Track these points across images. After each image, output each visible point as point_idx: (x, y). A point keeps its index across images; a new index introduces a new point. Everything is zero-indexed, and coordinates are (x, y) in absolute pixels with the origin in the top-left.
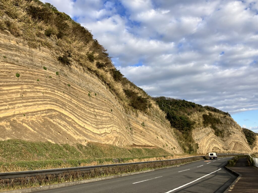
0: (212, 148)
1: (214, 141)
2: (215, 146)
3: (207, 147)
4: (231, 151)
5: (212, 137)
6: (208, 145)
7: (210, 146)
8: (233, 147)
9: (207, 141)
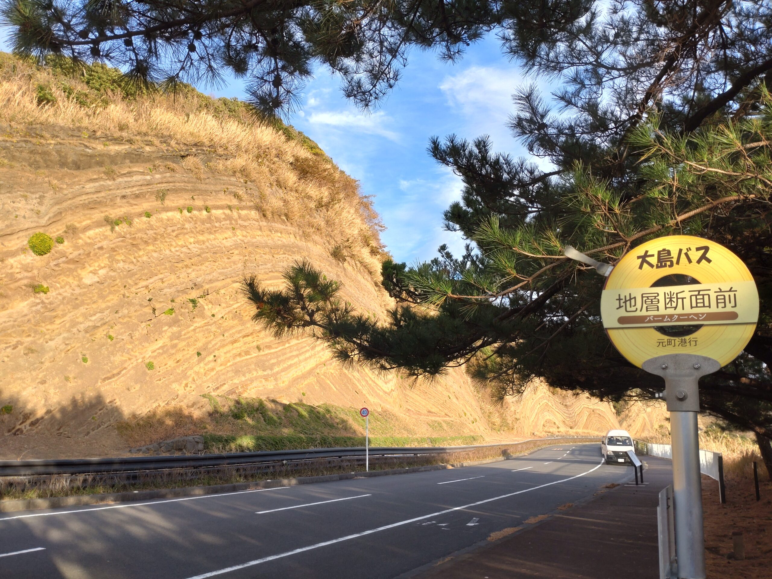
0: (542, 423)
1: (547, 405)
2: (548, 417)
3: (532, 419)
4: (580, 431)
5: (543, 397)
6: (534, 415)
7: (538, 419)
8: (585, 420)
9: (534, 406)
